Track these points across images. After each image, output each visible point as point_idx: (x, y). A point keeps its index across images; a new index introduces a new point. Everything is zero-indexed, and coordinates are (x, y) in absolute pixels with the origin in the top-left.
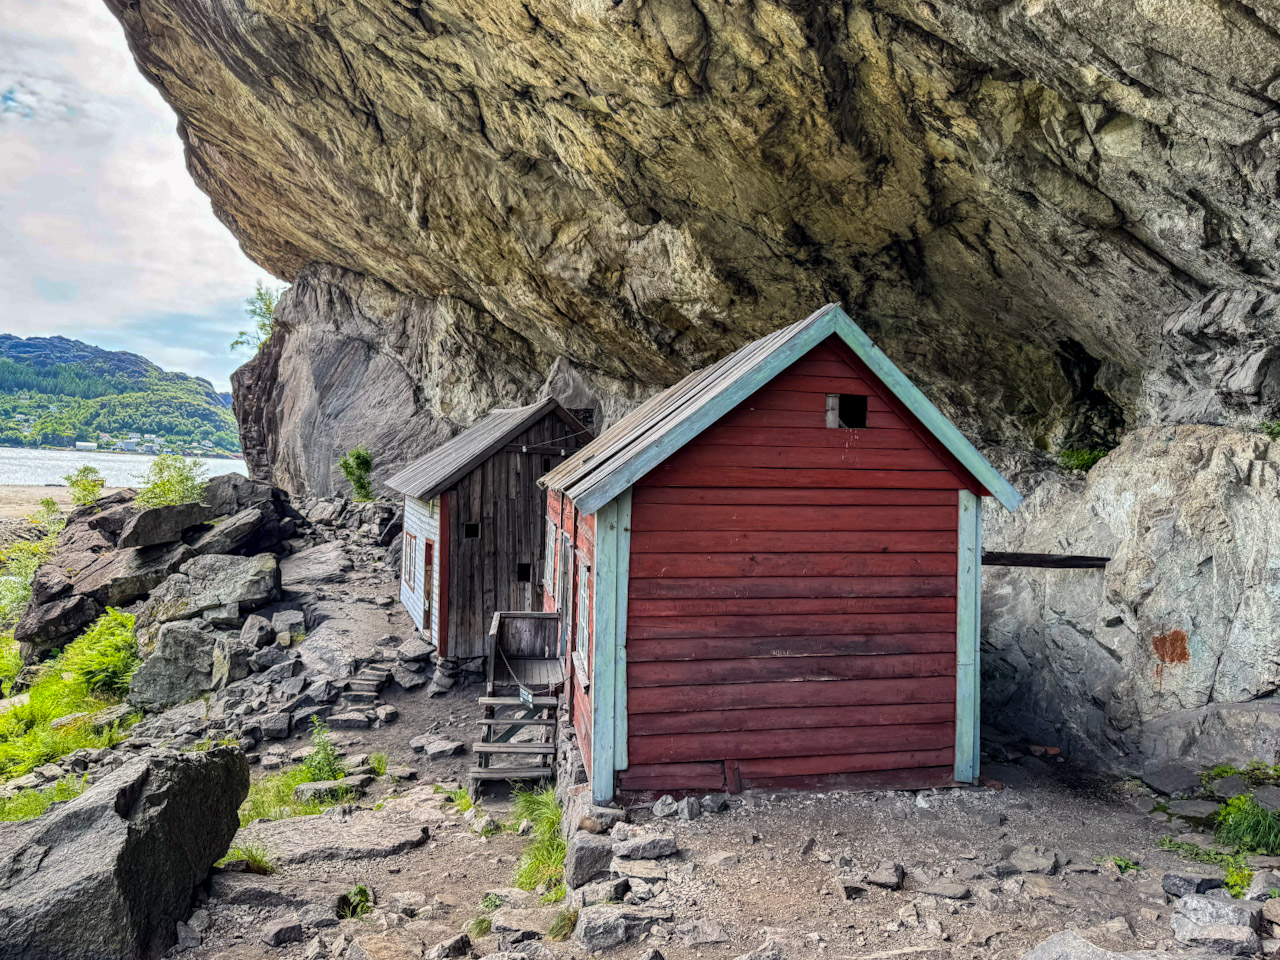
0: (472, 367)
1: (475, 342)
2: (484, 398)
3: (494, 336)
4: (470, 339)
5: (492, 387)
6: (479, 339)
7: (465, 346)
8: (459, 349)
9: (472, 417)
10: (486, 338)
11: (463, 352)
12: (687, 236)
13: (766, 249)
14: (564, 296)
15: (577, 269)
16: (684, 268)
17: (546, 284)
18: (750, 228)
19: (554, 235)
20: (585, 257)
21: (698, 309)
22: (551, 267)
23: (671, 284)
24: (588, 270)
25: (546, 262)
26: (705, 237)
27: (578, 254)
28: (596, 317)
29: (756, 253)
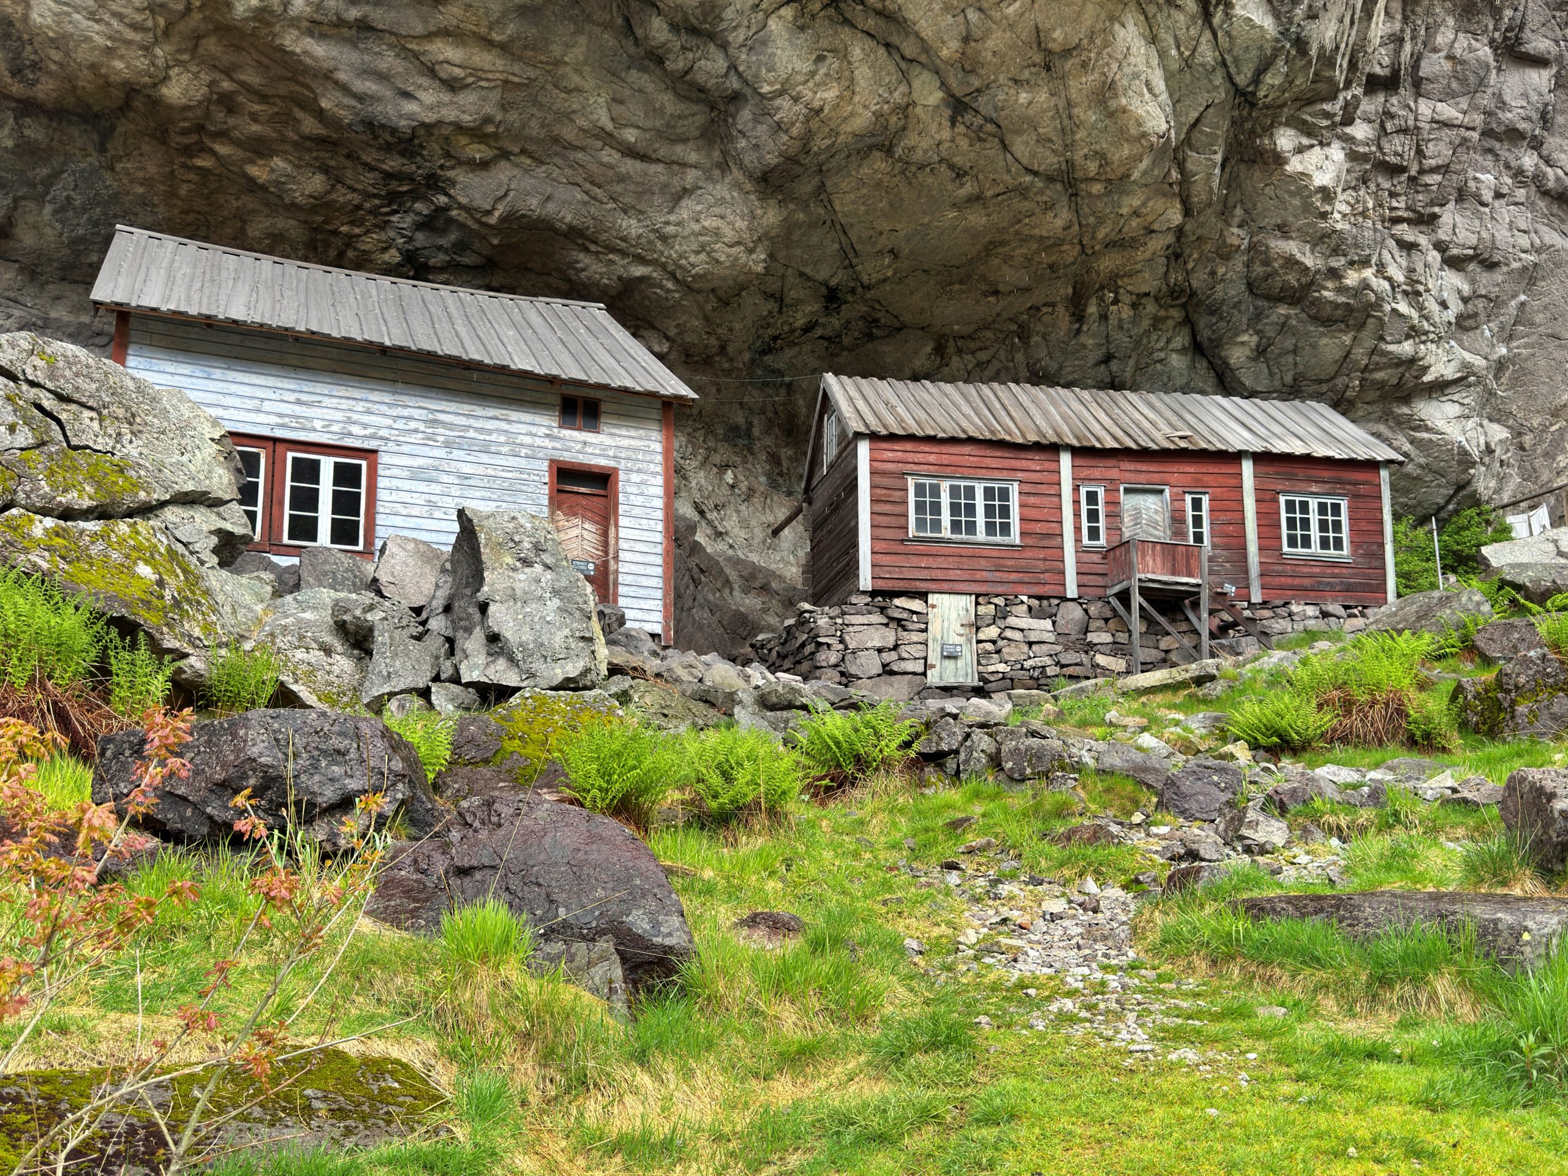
12: (771, 216)
13: (823, 273)
14: (226, 85)
15: (407, 95)
16: (717, 233)
17: (197, 38)
18: (848, 256)
19: (429, 36)
20: (467, 98)
21: (639, 271)
22: (318, 50)
23: (632, 227)
24: (450, 114)
25: (323, 36)
26: (789, 226)
27: (452, 86)
28: (260, 149)
29: (808, 270)
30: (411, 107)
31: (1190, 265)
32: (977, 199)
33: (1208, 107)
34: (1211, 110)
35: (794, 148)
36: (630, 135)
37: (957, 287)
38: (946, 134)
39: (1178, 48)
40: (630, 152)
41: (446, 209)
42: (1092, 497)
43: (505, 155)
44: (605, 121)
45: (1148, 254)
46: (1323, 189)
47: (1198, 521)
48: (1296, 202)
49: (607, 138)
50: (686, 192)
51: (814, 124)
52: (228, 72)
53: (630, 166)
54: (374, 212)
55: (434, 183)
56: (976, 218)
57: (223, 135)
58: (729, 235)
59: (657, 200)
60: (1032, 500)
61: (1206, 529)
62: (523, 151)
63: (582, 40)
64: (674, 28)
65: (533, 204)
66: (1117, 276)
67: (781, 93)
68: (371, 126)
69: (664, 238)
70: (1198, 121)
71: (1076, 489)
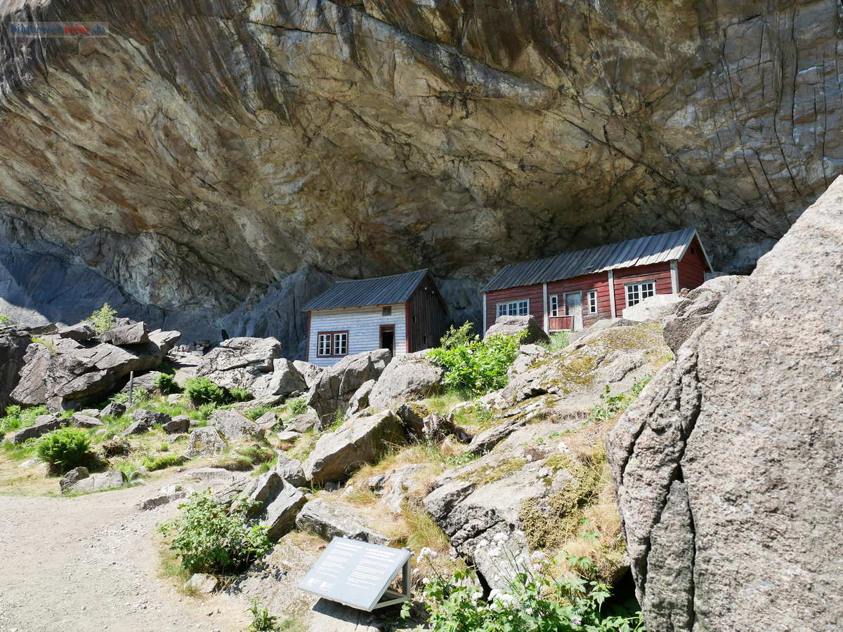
0: (177, 275)
1: (177, 261)
2: (185, 294)
3: (187, 259)
4: (174, 259)
5: (190, 288)
6: (179, 260)
7: (171, 262)
8: (167, 264)
9: (178, 305)
10: (183, 259)
11: (170, 266)
12: (500, 214)
13: (531, 222)
14: (369, 234)
15: (400, 222)
16: (487, 225)
17: (360, 227)
18: (533, 215)
19: (397, 206)
20: (411, 217)
21: (476, 242)
22: (378, 220)
23: (467, 231)
24: (409, 222)
25: (378, 217)
26: (508, 215)
27: (407, 215)
28: (384, 244)
29: (526, 223)
30: (402, 224)
31: (662, 173)
32: (552, 187)
33: (604, 127)
34: (607, 127)
35: (485, 197)
36: (453, 208)
37: (582, 210)
38: (525, 175)
39: (575, 116)
40: (455, 212)
41: (424, 243)
42: (554, 300)
43: (429, 225)
44: (444, 207)
45: (640, 176)
46: (687, 127)
47: (593, 302)
48: (680, 136)
49: (449, 212)
50: (474, 218)
51: (485, 189)
52: (368, 230)
53: (457, 216)
54: (411, 249)
55: (418, 238)
56: (558, 192)
57: (375, 243)
58: (491, 225)
59: (469, 222)
60: (534, 305)
61: (596, 306)
62: (432, 223)
63: (429, 191)
64: (442, 180)
65: (440, 236)
66: (636, 186)
67: (471, 185)
68: (397, 232)
69: (476, 231)
70: (606, 132)
71: (548, 298)
